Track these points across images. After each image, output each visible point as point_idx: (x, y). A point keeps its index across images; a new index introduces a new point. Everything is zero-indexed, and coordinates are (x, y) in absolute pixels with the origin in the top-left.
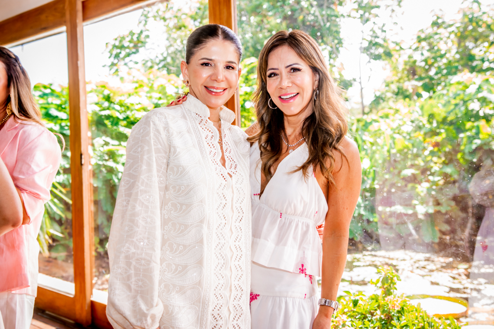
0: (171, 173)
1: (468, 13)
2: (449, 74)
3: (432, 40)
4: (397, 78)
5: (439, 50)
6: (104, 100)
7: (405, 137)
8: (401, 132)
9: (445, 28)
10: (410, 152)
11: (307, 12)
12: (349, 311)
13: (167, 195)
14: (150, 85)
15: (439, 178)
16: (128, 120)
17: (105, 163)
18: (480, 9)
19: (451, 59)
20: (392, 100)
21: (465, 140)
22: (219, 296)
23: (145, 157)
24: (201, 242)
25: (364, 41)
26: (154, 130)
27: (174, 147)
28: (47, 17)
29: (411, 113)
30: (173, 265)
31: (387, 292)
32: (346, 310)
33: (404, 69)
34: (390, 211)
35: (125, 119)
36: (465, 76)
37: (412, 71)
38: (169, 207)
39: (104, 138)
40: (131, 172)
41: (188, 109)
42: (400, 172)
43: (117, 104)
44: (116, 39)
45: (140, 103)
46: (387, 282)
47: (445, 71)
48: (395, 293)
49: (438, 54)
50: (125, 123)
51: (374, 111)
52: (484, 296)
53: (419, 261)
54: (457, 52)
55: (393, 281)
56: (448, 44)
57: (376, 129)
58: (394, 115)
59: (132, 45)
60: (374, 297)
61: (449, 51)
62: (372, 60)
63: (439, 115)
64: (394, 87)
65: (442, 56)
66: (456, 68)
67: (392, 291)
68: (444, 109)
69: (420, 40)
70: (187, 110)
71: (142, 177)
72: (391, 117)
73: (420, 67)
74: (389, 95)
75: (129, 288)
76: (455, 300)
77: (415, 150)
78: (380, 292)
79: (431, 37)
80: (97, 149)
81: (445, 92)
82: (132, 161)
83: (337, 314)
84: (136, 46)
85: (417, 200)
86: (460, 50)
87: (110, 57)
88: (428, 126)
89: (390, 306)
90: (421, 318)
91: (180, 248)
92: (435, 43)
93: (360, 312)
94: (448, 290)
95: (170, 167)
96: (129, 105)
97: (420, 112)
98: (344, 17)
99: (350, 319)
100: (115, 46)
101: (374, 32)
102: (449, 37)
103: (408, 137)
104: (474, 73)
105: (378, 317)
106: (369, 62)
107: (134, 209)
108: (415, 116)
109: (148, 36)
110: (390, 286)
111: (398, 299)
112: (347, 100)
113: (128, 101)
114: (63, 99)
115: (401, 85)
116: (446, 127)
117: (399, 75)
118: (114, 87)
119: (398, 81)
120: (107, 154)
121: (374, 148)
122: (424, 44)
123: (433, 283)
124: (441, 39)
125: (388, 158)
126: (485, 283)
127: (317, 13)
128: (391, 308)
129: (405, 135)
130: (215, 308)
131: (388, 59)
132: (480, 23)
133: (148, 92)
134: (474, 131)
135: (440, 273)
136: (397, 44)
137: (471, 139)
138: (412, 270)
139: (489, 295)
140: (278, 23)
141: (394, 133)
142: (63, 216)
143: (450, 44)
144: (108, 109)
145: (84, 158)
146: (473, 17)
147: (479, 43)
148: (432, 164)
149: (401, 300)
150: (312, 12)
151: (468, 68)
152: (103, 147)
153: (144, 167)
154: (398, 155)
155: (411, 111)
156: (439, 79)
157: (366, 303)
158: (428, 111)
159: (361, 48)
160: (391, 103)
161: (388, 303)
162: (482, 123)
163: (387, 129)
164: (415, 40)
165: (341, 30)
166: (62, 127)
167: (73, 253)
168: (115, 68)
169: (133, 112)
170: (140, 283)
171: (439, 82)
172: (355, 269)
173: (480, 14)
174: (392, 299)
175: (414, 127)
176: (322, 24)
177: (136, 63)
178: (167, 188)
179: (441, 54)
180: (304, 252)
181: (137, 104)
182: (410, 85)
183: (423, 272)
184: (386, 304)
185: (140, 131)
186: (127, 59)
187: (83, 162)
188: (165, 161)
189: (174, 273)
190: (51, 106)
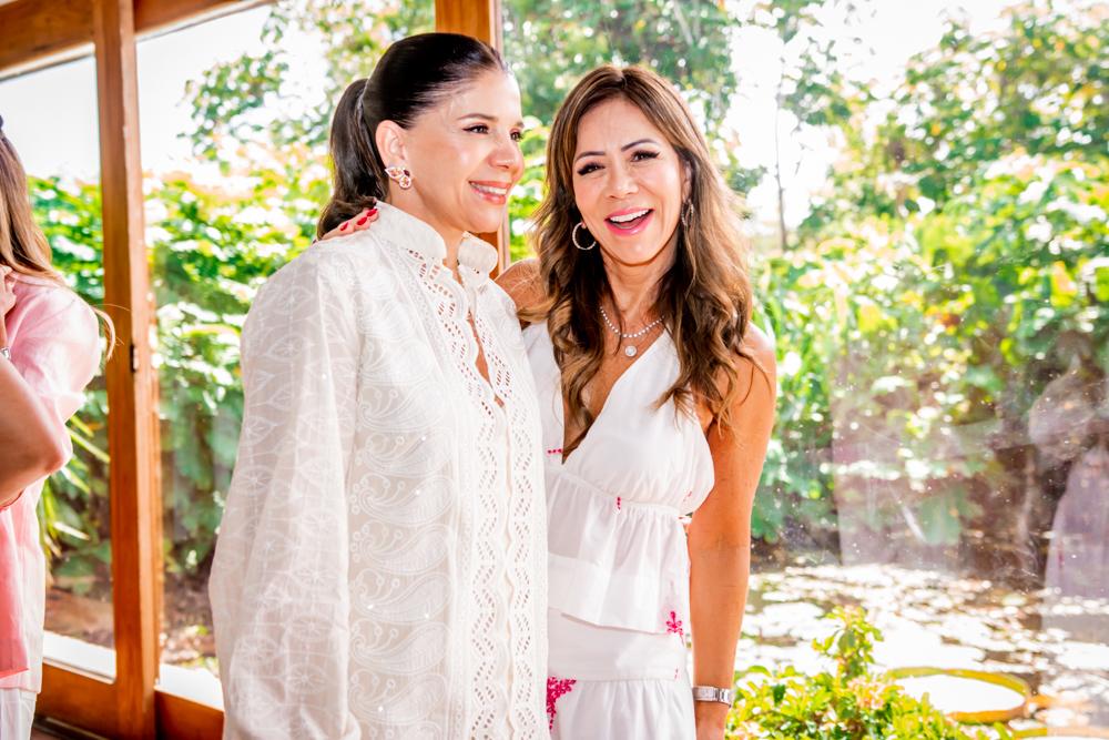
0: (367, 403)
1: (1023, 17)
2: (979, 156)
3: (940, 79)
4: (861, 167)
5: (957, 102)
6: (182, 217)
7: (880, 303)
8: (871, 290)
9: (972, 52)
10: (893, 337)
11: (653, 12)
12: (764, 714)
13: (357, 458)
14: (291, 181)
15: (960, 397)
16: (239, 263)
17: (185, 364)
18: (1051, 7)
19: (984, 121)
20: (850, 216)
21: (1018, 310)
22: (485, 694)
23: (309, 367)
24: (444, 566)
25: (786, 81)
26: (327, 298)
27: (375, 342)
28: (48, 20)
29: (895, 248)
30: (378, 627)
31: (852, 668)
32: (756, 711)
33: (876, 146)
34: (846, 475)
35: (231, 261)
36: (1016, 162)
37: (896, 152)
38: (361, 487)
39: (183, 305)
40: (270, 402)
41: (388, 241)
42: (869, 383)
43: (214, 226)
44: (208, 74)
45: (267, 224)
46: (852, 645)
47: (971, 152)
48: (870, 671)
49: (955, 111)
50: (231, 270)
51: (810, 243)
52: (1064, 669)
53: (913, 588)
54: (999, 108)
55: (865, 642)
56: (978, 89)
57: (815, 283)
58: (855, 252)
59: (245, 87)
60: (821, 679)
61: (979, 103)
62: (805, 125)
63: (959, 251)
64: (855, 187)
65: (965, 116)
66: (997, 142)
67: (862, 664)
68: (969, 239)
69: (913, 79)
70: (385, 242)
71: (302, 417)
72: (848, 257)
73: (914, 140)
74: (843, 205)
75: (278, 690)
76: (996, 679)
77: (904, 333)
78: (834, 668)
79: (938, 72)
80: (168, 332)
81: (971, 198)
82: (272, 376)
83: (738, 722)
84: (256, 89)
85: (909, 447)
86: (1006, 101)
87: (193, 116)
88: (933, 278)
89: (859, 701)
90: (930, 727)
91: (394, 585)
92: (948, 87)
93: (790, 714)
94: (981, 655)
95: (363, 389)
96: (240, 227)
97: (915, 246)
98: (740, 24)
99: (767, 733)
100: (206, 89)
101: (809, 59)
102: (979, 73)
103: (887, 303)
104: (1039, 157)
105: (832, 726)
106: (798, 129)
107: (286, 497)
108: (904, 253)
109: (283, 67)
110: (857, 652)
111: (879, 684)
112: (746, 216)
113: (240, 219)
114: (86, 215)
115: (870, 182)
116: (975, 279)
117: (867, 159)
118: (205, 186)
119: (864, 174)
120: (189, 343)
121: (810, 328)
122: (923, 87)
123: (947, 641)
124: (962, 76)
125: (843, 352)
126: (1065, 640)
127: (678, 16)
128: (862, 705)
129: (880, 297)
130: (477, 723)
131: (841, 121)
132: (1051, 40)
133: (287, 198)
134: (1038, 288)
135: (963, 617)
136: (862, 87)
137: (1031, 307)
138: (899, 610)
139: (1072, 666)
140: (587, 39)
141: (857, 293)
142: (86, 489)
143: (982, 88)
144: (192, 237)
145: (139, 356)
146: (1034, 25)
147: (1047, 85)
148: (943, 366)
149: (884, 686)
150: (666, 12)
151: (1024, 145)
152: (180, 326)
153: (307, 393)
154: (865, 344)
155: (895, 243)
156: (957, 168)
157: (805, 694)
158: (932, 242)
159: (778, 97)
160: (848, 225)
161: (855, 693)
162: (1057, 270)
163: (839, 285)
164: (903, 79)
165: (732, 55)
166: (82, 280)
167: (111, 579)
168: (208, 140)
169: (251, 245)
170: (305, 678)
171: (957, 175)
172: (767, 609)
173: (1051, 19)
174: (864, 684)
175: (900, 280)
176: (689, 40)
177: (258, 128)
178: (357, 441)
179: (963, 112)
180: (672, 584)
181: (260, 226)
182: (890, 183)
183: (922, 615)
184: (849, 696)
185: (285, 299)
186: (236, 120)
187: (136, 365)
188: (353, 375)
189: (380, 644)
190: (56, 229)
